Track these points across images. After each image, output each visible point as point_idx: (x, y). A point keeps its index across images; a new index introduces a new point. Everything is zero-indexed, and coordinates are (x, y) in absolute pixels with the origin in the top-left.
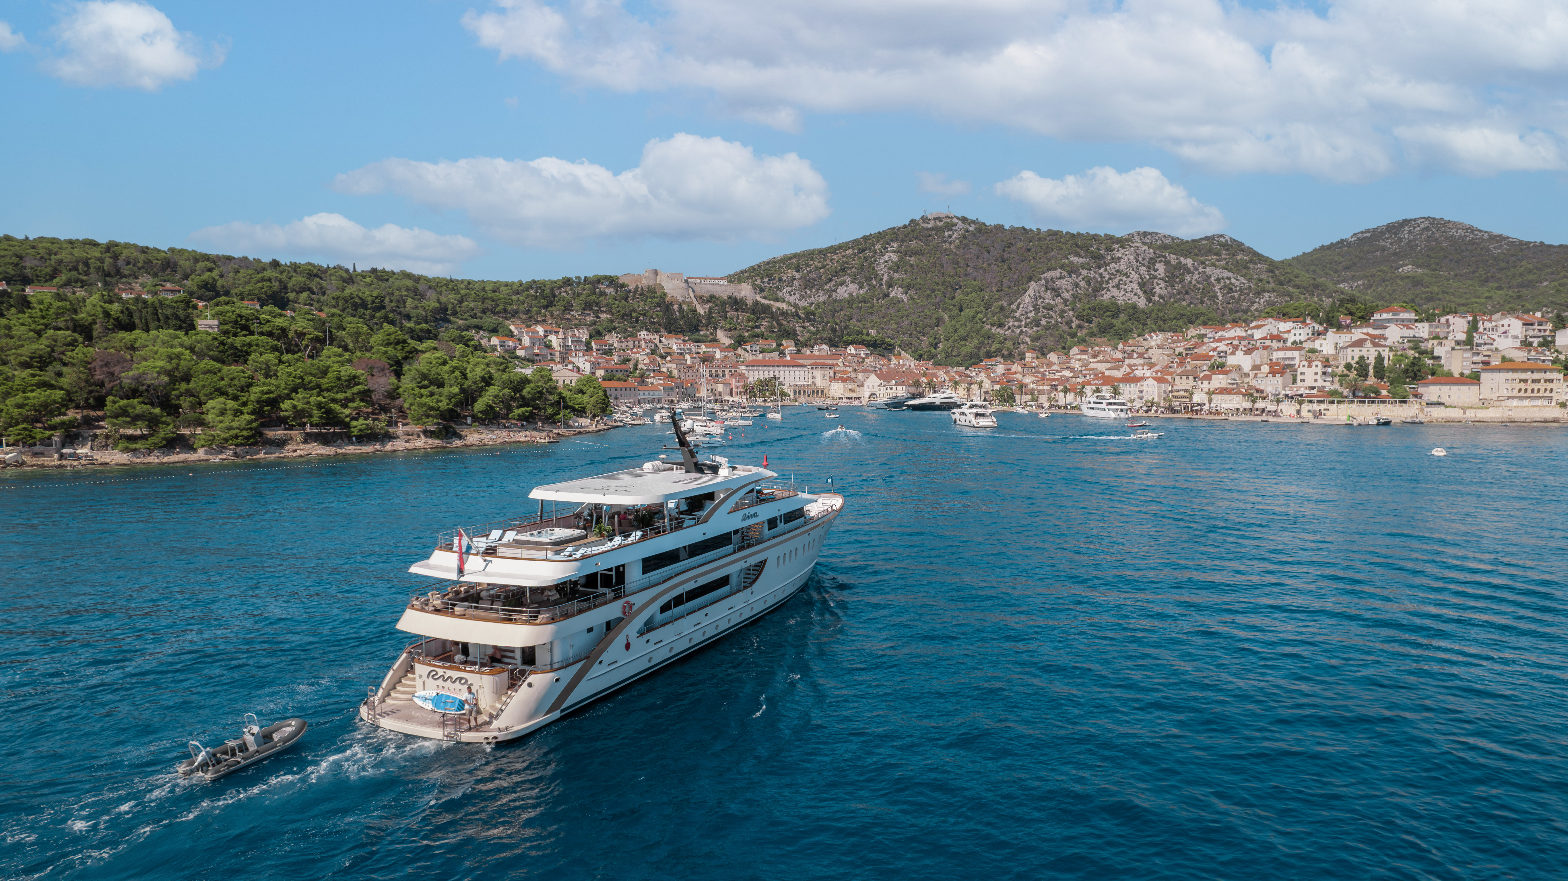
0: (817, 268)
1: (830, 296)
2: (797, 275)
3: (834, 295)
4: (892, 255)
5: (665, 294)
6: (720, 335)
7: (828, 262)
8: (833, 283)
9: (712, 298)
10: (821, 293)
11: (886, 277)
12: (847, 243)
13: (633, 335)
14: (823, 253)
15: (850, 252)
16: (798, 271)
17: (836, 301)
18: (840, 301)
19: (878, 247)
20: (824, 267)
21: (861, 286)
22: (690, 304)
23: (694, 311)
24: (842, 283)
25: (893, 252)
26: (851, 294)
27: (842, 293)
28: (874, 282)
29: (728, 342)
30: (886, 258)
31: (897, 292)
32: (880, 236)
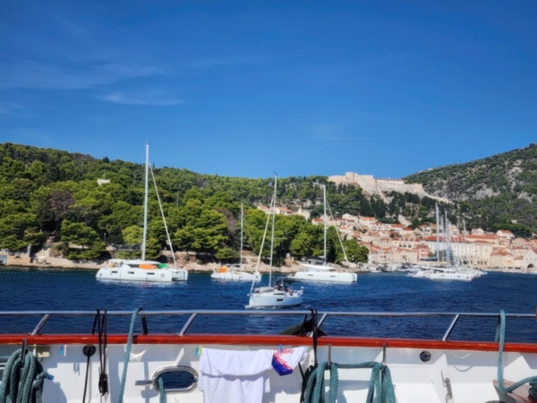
0: (460, 178)
1: (471, 197)
2: (445, 182)
3: (474, 196)
4: (518, 168)
5: (361, 190)
6: (401, 219)
7: (468, 173)
8: (472, 188)
9: (393, 193)
10: (463, 195)
11: (514, 184)
12: (482, 160)
13: (339, 217)
14: (463, 167)
15: (484, 166)
16: (445, 179)
17: (475, 200)
18: (479, 201)
19: (506, 163)
20: (465, 176)
21: (495, 191)
22: (378, 197)
23: (382, 201)
24: (479, 188)
25: (518, 166)
26: (487, 197)
27: (480, 195)
28: (504, 187)
29: (407, 223)
30: (513, 170)
31: (523, 195)
32: (507, 155)
